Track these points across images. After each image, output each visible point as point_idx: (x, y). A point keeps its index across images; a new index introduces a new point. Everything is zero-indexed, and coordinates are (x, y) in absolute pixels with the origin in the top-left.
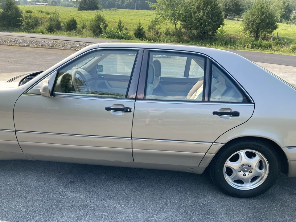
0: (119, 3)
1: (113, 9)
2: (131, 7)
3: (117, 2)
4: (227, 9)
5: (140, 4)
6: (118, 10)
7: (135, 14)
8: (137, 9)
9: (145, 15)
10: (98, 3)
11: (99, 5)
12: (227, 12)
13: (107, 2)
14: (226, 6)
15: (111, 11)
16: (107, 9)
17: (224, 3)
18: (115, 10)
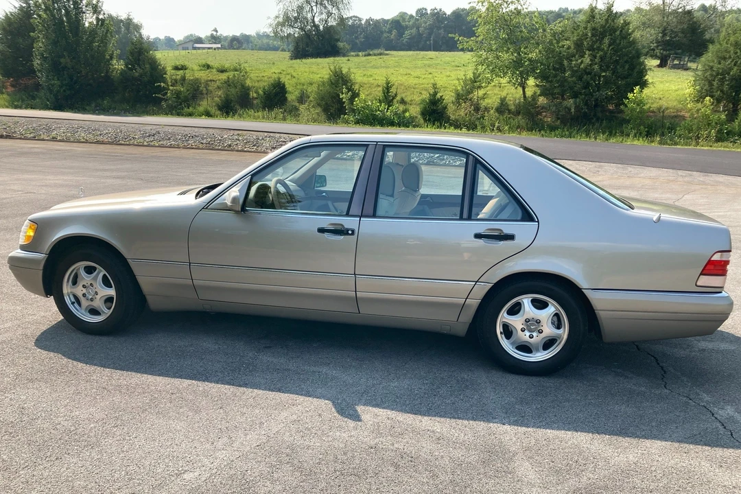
0: (392, 37)
1: (376, 51)
2: (420, 46)
3: (385, 35)
4: (667, 41)
5: (443, 37)
6: (387, 54)
7: (427, 62)
8: (434, 50)
9: (453, 64)
10: (338, 40)
11: (341, 44)
12: (669, 50)
13: (362, 36)
14: (664, 34)
15: (369, 57)
16: (360, 53)
17: (659, 28)
18: (381, 54)
